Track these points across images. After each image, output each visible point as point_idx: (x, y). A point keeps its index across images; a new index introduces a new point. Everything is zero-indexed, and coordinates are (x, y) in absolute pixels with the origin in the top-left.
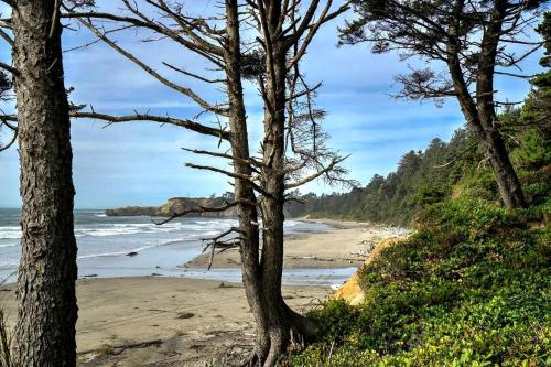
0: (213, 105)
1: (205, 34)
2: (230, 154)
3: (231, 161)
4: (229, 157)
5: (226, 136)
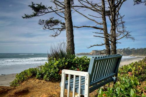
0: (99, 23)
1: (97, 7)
2: (103, 33)
5: (102, 29)
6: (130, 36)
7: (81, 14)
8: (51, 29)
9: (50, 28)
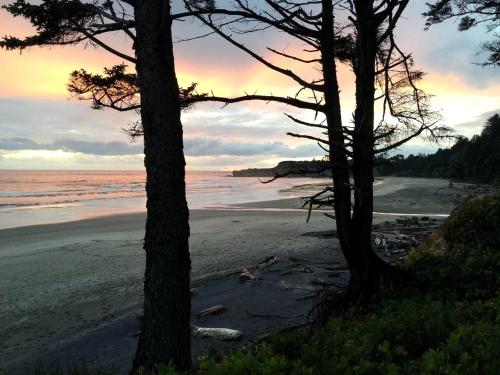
0: (310, 82)
1: (303, 20)
2: (325, 124)
3: (326, 130)
4: (324, 127)
6: (449, 133)
7: (241, 47)
8: (120, 109)
9: (118, 105)
